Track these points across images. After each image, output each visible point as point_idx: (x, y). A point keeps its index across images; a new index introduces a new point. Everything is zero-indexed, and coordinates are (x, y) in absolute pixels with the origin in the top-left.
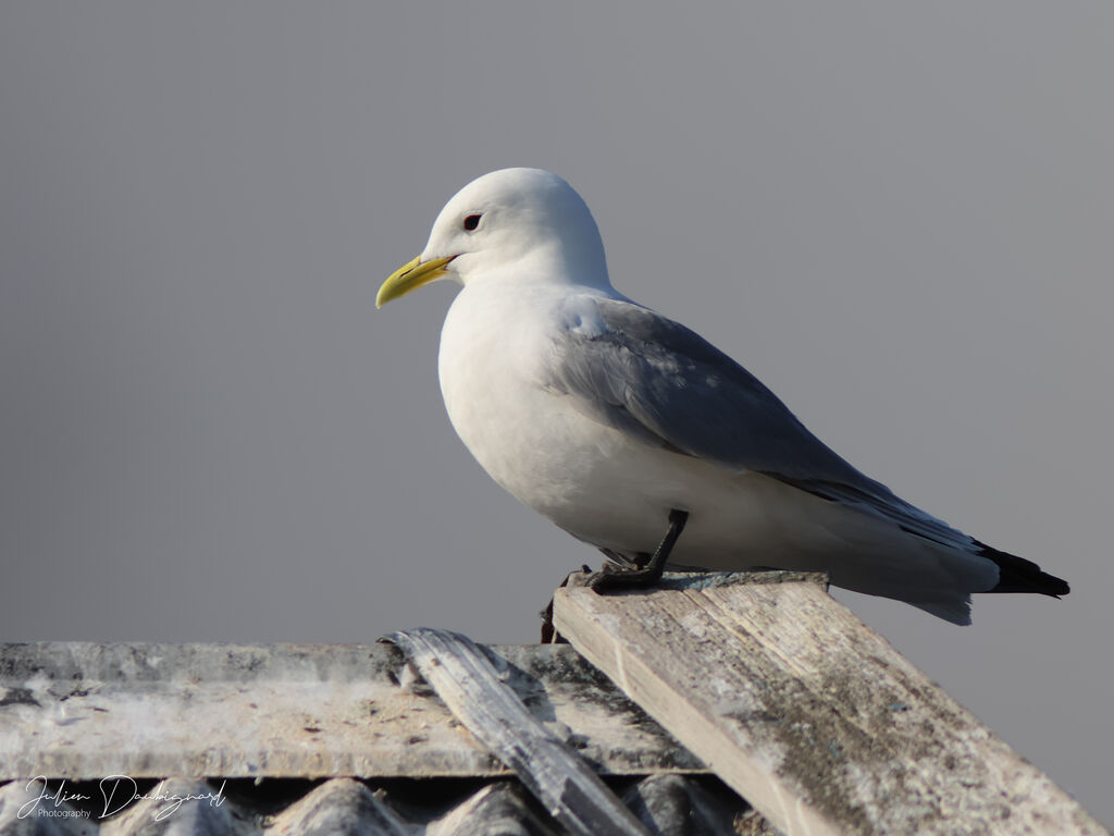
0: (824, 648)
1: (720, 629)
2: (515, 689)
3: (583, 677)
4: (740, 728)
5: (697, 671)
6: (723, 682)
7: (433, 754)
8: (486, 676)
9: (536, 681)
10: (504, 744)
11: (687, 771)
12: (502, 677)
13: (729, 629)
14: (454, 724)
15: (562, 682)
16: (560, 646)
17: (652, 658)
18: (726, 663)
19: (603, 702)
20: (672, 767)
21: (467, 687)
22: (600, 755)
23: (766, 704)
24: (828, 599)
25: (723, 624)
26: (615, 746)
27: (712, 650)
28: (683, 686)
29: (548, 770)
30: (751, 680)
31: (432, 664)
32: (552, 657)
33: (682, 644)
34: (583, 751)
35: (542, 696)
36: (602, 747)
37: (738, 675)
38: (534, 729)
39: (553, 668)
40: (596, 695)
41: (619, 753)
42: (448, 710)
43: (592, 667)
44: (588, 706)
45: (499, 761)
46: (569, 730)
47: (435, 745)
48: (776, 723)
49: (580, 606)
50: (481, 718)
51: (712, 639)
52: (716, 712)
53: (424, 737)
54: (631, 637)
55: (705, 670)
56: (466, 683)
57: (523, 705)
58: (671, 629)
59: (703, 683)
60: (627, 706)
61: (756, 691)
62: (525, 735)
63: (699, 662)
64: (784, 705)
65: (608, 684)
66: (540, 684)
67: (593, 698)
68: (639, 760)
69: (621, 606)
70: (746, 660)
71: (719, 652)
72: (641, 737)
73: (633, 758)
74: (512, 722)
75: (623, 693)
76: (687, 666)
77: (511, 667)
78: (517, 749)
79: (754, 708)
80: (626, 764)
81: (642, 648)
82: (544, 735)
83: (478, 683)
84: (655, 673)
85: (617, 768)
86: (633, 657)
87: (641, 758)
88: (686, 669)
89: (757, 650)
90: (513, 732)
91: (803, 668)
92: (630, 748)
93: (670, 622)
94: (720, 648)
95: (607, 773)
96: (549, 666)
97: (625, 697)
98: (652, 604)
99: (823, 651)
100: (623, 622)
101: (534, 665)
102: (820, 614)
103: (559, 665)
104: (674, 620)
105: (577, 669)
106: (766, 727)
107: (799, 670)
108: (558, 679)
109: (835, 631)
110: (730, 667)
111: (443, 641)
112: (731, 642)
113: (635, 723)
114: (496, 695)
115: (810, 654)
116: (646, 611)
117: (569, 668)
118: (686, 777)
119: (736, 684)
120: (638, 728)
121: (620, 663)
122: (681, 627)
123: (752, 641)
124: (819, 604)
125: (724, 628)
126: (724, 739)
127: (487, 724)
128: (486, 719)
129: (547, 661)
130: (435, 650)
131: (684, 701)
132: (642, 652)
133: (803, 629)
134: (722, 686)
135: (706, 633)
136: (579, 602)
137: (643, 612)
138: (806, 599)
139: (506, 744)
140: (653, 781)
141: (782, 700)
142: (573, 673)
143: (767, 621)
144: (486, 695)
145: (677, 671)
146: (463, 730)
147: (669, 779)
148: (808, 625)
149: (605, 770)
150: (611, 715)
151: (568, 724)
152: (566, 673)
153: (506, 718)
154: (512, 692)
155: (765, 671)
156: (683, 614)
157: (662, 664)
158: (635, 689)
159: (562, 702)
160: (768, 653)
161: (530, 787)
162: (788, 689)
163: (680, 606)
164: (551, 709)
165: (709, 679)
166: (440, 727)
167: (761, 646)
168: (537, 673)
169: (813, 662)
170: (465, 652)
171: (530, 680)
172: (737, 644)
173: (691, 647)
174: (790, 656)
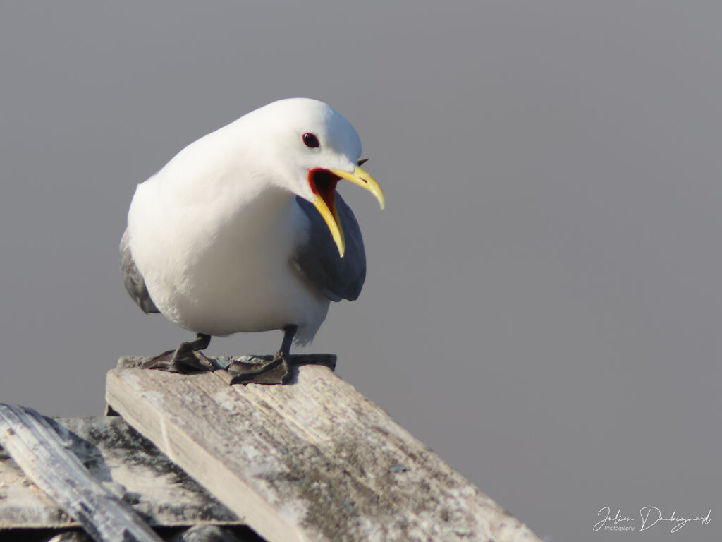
0: (334, 419)
1: (247, 404)
2: (76, 454)
3: (132, 443)
4: (268, 487)
5: (229, 439)
6: (252, 448)
7: (12, 509)
8: (53, 443)
9: (94, 447)
10: (71, 501)
11: (223, 523)
12: (66, 444)
13: (254, 403)
14: (27, 484)
15: (115, 448)
16: (113, 418)
17: (191, 428)
18: (254, 432)
19: (150, 465)
20: (211, 519)
21: (37, 453)
22: (151, 509)
23: (289, 466)
24: (335, 379)
25: (249, 399)
26: (163, 501)
27: (242, 421)
28: (219, 452)
29: (109, 523)
30: (275, 446)
31: (7, 434)
32: (106, 427)
33: (216, 416)
34: (136, 506)
35: (99, 459)
36: (152, 502)
37: (264, 443)
38: (95, 489)
39: (107, 437)
40: (144, 459)
41: (167, 508)
42: (22, 472)
43: (140, 436)
44: (138, 469)
45: (67, 515)
46: (124, 488)
47: (12, 502)
48: (297, 483)
49: (129, 385)
50: (51, 478)
51: (240, 411)
52: (248, 474)
53: (3, 495)
54: (173, 410)
55: (236, 438)
56: (37, 449)
57: (84, 468)
58: (206, 403)
59: (236, 449)
60: (170, 468)
61: (279, 456)
62: (88, 493)
63: (230, 431)
64: (303, 468)
65: (153, 450)
66: (97, 449)
67: (141, 462)
68: (183, 514)
69: (163, 384)
70: (271, 430)
71: (247, 423)
72: (184, 495)
73: (178, 512)
74: (77, 482)
75: (166, 457)
76: (222, 435)
77: (72, 435)
78: (82, 505)
79: (279, 470)
80: (173, 517)
81: (183, 419)
82: (104, 493)
83: (47, 450)
84: (195, 440)
85: (165, 520)
86: (175, 427)
87: (185, 512)
88: (220, 438)
89: (278, 421)
90: (78, 490)
91: (318, 436)
92: (176, 503)
93: (205, 398)
94: (248, 419)
95: (157, 524)
96: (104, 435)
97: (168, 461)
98: (189, 382)
99: (333, 422)
100: (166, 398)
101: (91, 434)
102: (329, 390)
103: (112, 434)
104: (208, 397)
105: (128, 437)
106: (290, 486)
107: (314, 438)
108: (112, 445)
109: (342, 405)
110: (257, 436)
111: (16, 414)
112: (257, 414)
113: (178, 482)
114: (62, 459)
115: (323, 425)
116: (184, 388)
117: (120, 436)
118: (223, 528)
119: (263, 450)
120: (180, 487)
121: (164, 432)
122: (214, 402)
123: (273, 414)
124: (328, 382)
125: (250, 403)
126: (255, 496)
127: (55, 484)
128: (55, 480)
129: (102, 431)
130: (10, 422)
131: (221, 465)
132: (183, 423)
133: (316, 403)
134: (251, 452)
135: (235, 407)
136: (128, 381)
137: (181, 390)
138: (317, 378)
139: (72, 500)
140: (195, 531)
141: (302, 463)
142: (123, 440)
143: (286, 396)
144: (54, 460)
145: (213, 439)
146: (35, 489)
147: (208, 530)
148: (320, 400)
149: (155, 522)
150: (158, 476)
151: (122, 483)
152: (118, 440)
153: (71, 478)
154: (75, 457)
155: (286, 439)
156: (215, 391)
157: (200, 433)
158: (178, 454)
159: (116, 465)
160: (288, 424)
161: (94, 537)
162: (307, 454)
163: (212, 384)
164: (108, 471)
165: (240, 446)
166: (16, 486)
167: (282, 418)
168: (94, 441)
169: (326, 431)
170: (35, 423)
171: (89, 446)
172: (262, 416)
173: (224, 419)
174: (306, 426)
